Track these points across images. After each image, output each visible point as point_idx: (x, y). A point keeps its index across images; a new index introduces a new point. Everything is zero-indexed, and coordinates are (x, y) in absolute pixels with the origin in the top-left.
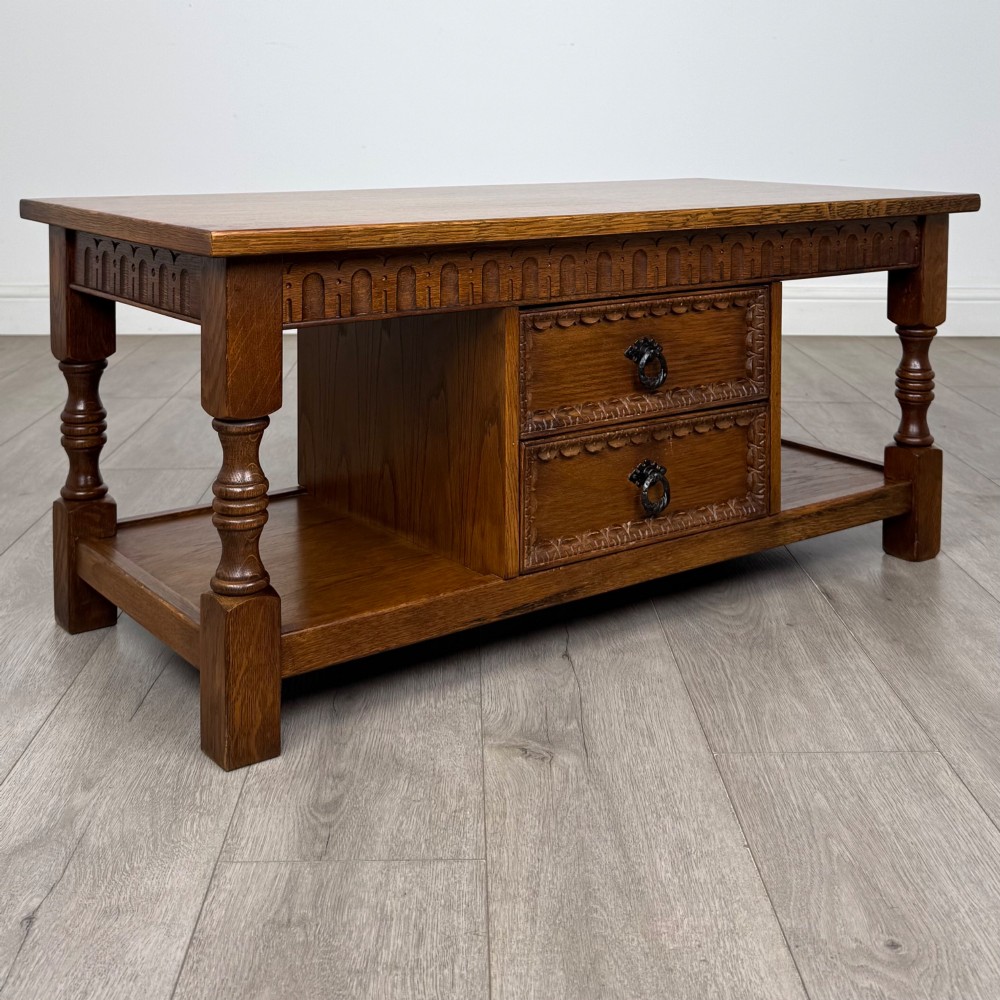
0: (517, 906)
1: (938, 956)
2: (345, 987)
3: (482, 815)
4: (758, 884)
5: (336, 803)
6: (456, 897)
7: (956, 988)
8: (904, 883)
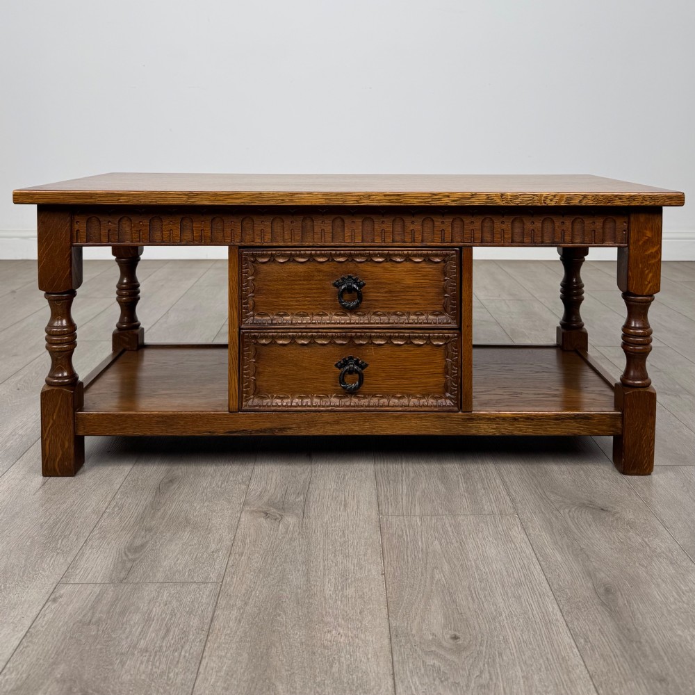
0: (232, 612)
1: (481, 645)
2: (111, 664)
3: (228, 554)
4: (383, 599)
5: (143, 546)
6: (197, 606)
7: (486, 665)
8: (472, 598)
